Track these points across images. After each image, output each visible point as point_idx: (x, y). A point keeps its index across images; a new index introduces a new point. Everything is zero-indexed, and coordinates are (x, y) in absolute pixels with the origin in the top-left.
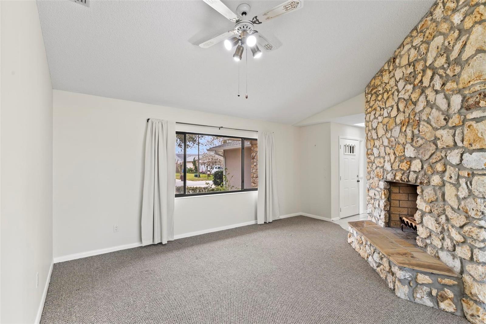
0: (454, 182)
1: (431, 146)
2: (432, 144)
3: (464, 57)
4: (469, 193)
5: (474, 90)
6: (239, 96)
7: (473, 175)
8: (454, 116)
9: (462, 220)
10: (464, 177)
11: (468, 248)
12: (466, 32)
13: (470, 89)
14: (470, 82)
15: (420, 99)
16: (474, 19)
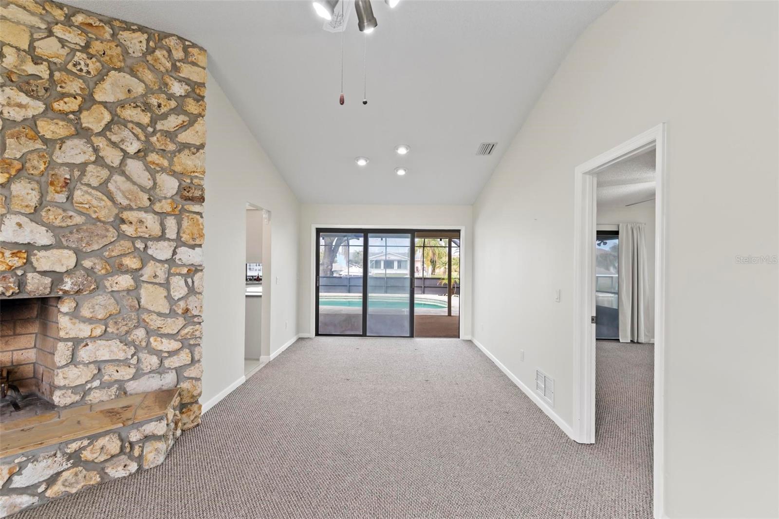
0: (162, 282)
1: (107, 230)
2: (111, 229)
3: (184, 137)
4: (188, 291)
5: (199, 184)
6: (365, 103)
7: (196, 271)
8: (164, 201)
9: (181, 323)
10: (179, 274)
11: (188, 351)
12: (186, 113)
13: (192, 180)
14: (194, 172)
15: (69, 143)
16: (201, 110)
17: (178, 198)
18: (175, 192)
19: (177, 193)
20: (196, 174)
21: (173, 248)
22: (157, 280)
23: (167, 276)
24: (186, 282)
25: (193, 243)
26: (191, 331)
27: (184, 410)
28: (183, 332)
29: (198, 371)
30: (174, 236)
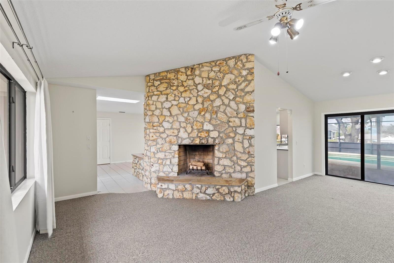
0: (241, 141)
1: (226, 125)
2: (227, 124)
3: (247, 90)
4: (250, 145)
5: (252, 105)
6: (287, 72)
7: (252, 138)
8: (241, 113)
9: (247, 156)
10: (246, 139)
11: (250, 167)
12: (247, 80)
13: (250, 104)
14: (250, 101)
15: (216, 100)
16: (252, 77)
17: (245, 112)
18: (244, 110)
20: (251, 102)
21: (244, 130)
22: (239, 141)
23: (242, 139)
24: (249, 142)
25: (251, 127)
26: (251, 160)
27: (249, 188)
28: (248, 160)
29: (253, 175)
30: (244, 125)
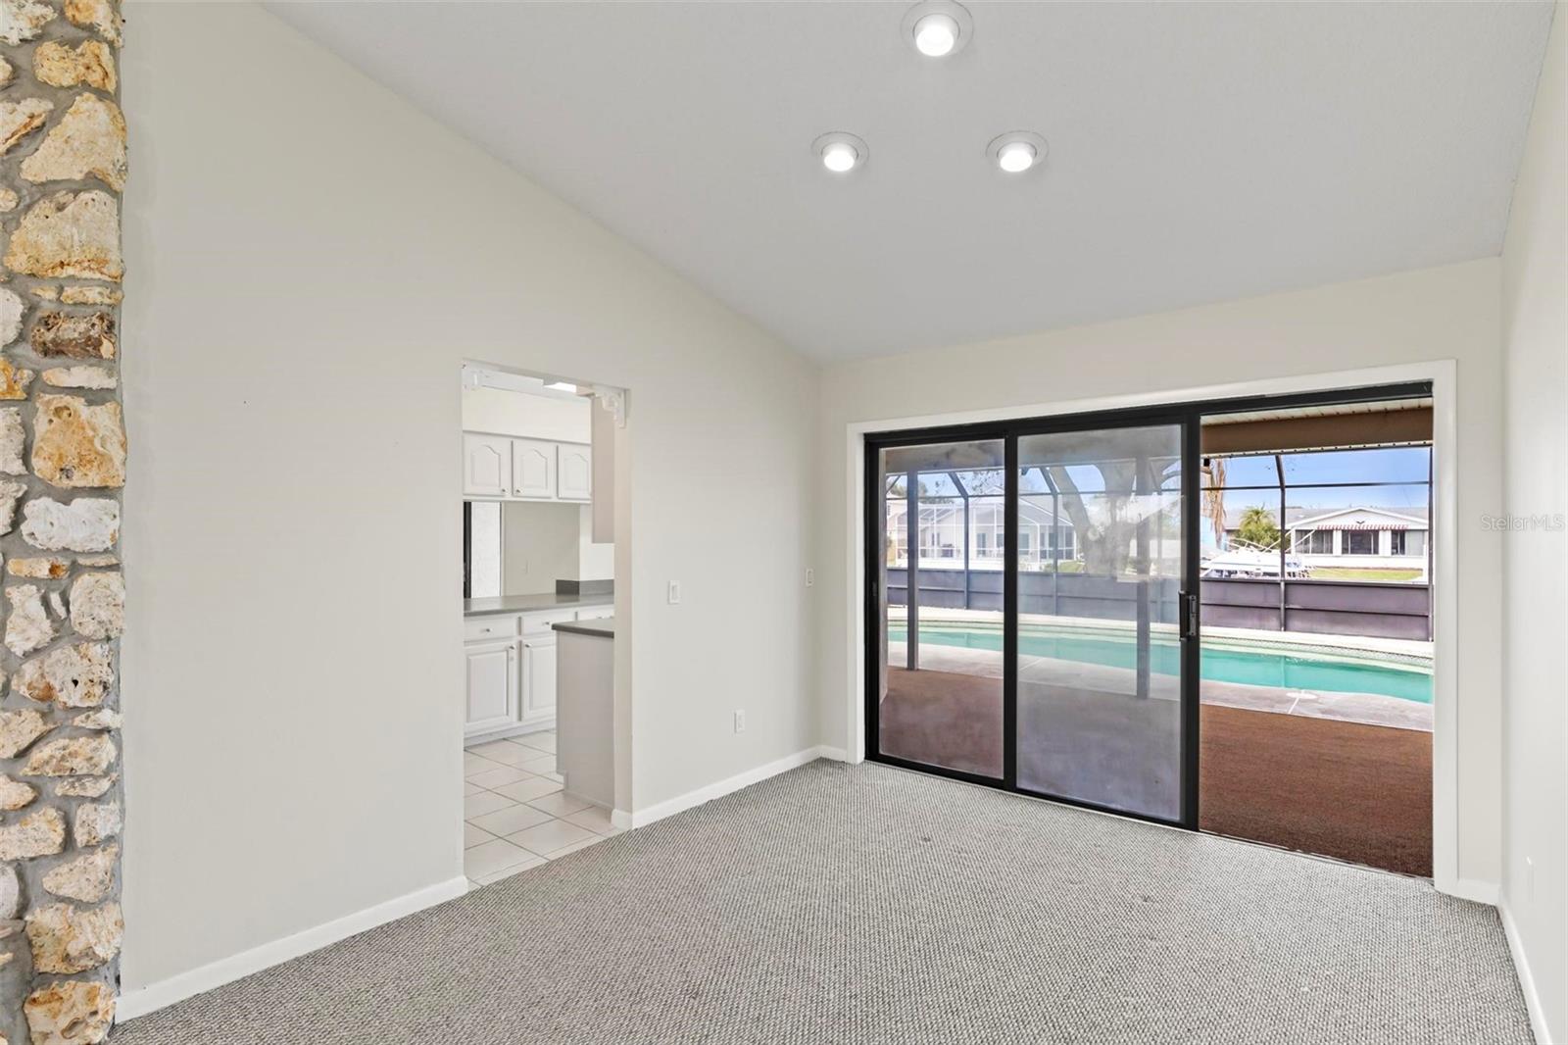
3: (36, 168)
4: (56, 631)
5: (81, 299)
7: (75, 569)
9: (27, 727)
10: (32, 580)
11: (52, 813)
12: (43, 89)
13: (61, 290)
14: (62, 264)
16: (81, 69)
17: (25, 350)
18: (13, 333)
19: (21, 338)
20: (70, 271)
21: (11, 503)
24: (46, 602)
25: (66, 483)
26: (58, 754)
27: (36, 995)
28: (38, 755)
29: (83, 880)
30: (14, 466)
